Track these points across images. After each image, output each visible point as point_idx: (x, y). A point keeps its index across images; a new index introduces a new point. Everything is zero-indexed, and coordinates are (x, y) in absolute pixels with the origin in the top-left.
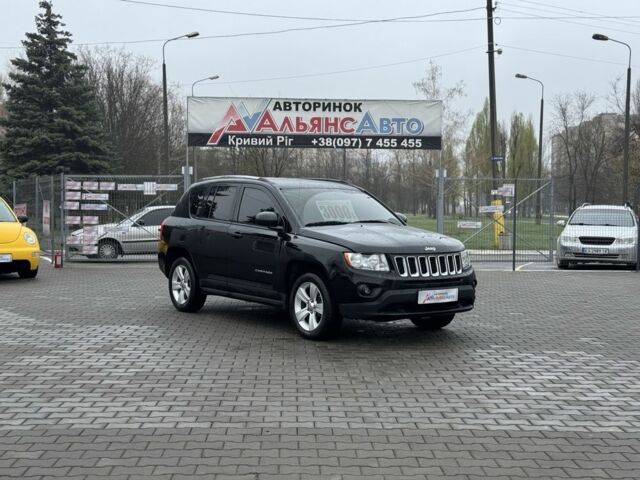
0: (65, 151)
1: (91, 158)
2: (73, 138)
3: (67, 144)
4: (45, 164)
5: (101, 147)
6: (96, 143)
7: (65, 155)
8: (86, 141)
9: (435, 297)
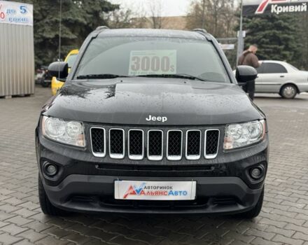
0: (267, 30)
1: (283, 33)
2: (273, 22)
3: (269, 26)
4: (255, 38)
5: (290, 27)
6: (286, 24)
7: (267, 32)
8: (280, 24)
9: (146, 191)
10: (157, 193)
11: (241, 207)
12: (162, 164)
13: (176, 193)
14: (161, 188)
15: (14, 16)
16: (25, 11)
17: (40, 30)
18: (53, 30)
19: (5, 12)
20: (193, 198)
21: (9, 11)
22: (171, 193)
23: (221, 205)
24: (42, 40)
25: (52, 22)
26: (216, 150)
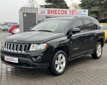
9: (9, 59)
10: (11, 60)
11: (31, 68)
12: (13, 53)
13: (14, 61)
14: (11, 58)
15: (81, 14)
16: (85, 12)
17: (100, 17)
18: (104, 17)
19: (78, 13)
20: (18, 63)
21: (79, 12)
22: (13, 60)
23: (27, 66)
24: (100, 20)
25: (104, 14)
26: (25, 50)
